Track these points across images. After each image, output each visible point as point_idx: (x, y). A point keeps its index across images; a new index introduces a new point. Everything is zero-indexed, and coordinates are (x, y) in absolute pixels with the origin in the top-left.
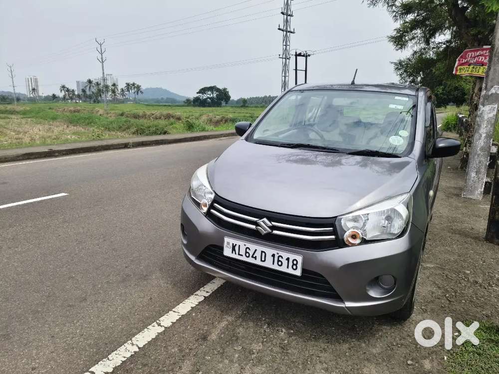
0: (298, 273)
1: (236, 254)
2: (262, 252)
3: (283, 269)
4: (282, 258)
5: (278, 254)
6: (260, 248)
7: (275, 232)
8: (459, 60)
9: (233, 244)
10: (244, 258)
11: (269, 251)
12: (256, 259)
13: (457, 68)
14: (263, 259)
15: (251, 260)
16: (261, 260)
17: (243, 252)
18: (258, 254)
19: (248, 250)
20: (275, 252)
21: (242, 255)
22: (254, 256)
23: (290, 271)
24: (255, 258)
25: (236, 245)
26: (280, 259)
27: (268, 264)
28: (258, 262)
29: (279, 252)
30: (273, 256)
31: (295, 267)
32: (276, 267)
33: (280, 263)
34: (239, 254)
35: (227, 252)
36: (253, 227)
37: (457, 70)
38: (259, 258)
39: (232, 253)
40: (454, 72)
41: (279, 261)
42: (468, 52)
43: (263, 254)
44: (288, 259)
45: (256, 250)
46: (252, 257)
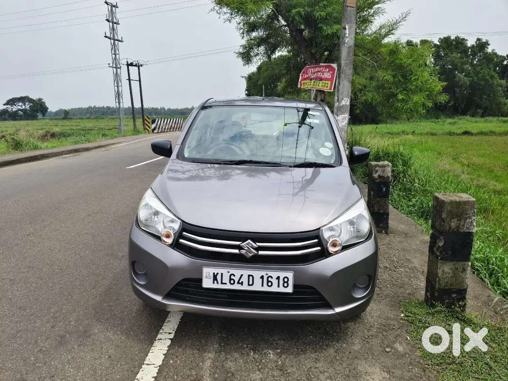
0: (290, 290)
1: (218, 283)
2: (249, 276)
3: (274, 289)
4: (272, 278)
5: (267, 274)
6: (246, 273)
7: (261, 253)
8: (302, 76)
9: (214, 273)
10: (228, 286)
11: (257, 274)
12: (242, 285)
13: (300, 82)
14: (251, 283)
15: (237, 287)
16: (249, 285)
17: (226, 280)
18: (245, 279)
19: (232, 277)
20: (263, 273)
21: (226, 284)
22: (240, 282)
23: (282, 290)
24: (242, 283)
25: (217, 274)
26: (270, 279)
27: (257, 287)
28: (245, 287)
29: (267, 272)
30: (262, 277)
31: (286, 285)
32: (266, 289)
33: (270, 284)
34: (222, 283)
35: (207, 283)
36: (236, 251)
37: (301, 85)
38: (245, 283)
39: (214, 283)
40: (299, 86)
41: (268, 281)
42: (307, 69)
43: (251, 278)
44: (278, 278)
45: (242, 275)
46: (238, 283)
